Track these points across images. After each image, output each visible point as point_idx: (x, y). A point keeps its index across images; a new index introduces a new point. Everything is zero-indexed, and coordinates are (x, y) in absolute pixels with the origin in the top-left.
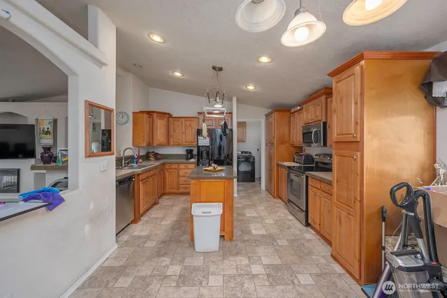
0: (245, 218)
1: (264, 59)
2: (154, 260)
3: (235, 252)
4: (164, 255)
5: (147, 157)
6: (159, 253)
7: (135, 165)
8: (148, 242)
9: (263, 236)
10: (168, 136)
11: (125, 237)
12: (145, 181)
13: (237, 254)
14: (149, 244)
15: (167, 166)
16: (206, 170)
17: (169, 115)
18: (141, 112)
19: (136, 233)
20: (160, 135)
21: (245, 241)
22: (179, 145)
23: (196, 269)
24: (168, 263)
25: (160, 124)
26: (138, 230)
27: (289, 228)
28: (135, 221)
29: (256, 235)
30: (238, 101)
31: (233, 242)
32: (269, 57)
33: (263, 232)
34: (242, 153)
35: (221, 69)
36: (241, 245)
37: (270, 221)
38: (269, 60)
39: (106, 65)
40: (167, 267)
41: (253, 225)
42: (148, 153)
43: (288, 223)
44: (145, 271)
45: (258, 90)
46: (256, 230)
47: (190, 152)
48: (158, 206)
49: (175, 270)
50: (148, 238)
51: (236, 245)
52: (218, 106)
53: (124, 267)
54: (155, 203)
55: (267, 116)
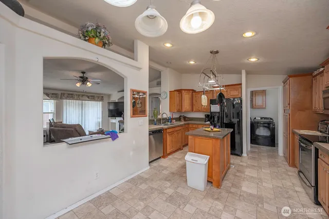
0: (243, 175)
1: (249, 34)
2: (162, 181)
3: (216, 197)
4: (168, 181)
5: (179, 119)
6: (167, 179)
7: (169, 123)
8: (165, 170)
9: (251, 195)
10: (192, 105)
11: (154, 164)
12: (171, 133)
13: (217, 199)
14: (165, 172)
15: (191, 126)
16: (205, 130)
17: (193, 91)
18: (175, 91)
19: (161, 164)
20: (186, 105)
21: (231, 192)
22: (199, 111)
23: (182, 196)
24: (168, 186)
25: (186, 97)
26: (164, 162)
27: (289, 198)
28: (164, 157)
29: (245, 192)
30: (248, 73)
31: (219, 190)
32: (253, 30)
33: (253, 191)
34: (262, 118)
35: (217, 52)
36: (224, 194)
37: (268, 185)
38: (254, 34)
39: (141, 69)
40: (166, 188)
41: (247, 182)
42: (180, 116)
43: (291, 192)
44: (155, 185)
45: (261, 60)
46: (247, 187)
47: (207, 116)
48: (182, 151)
49: (170, 191)
50: (166, 168)
51: (220, 193)
52: (212, 81)
53: (147, 179)
54: (180, 149)
55: (284, 82)
